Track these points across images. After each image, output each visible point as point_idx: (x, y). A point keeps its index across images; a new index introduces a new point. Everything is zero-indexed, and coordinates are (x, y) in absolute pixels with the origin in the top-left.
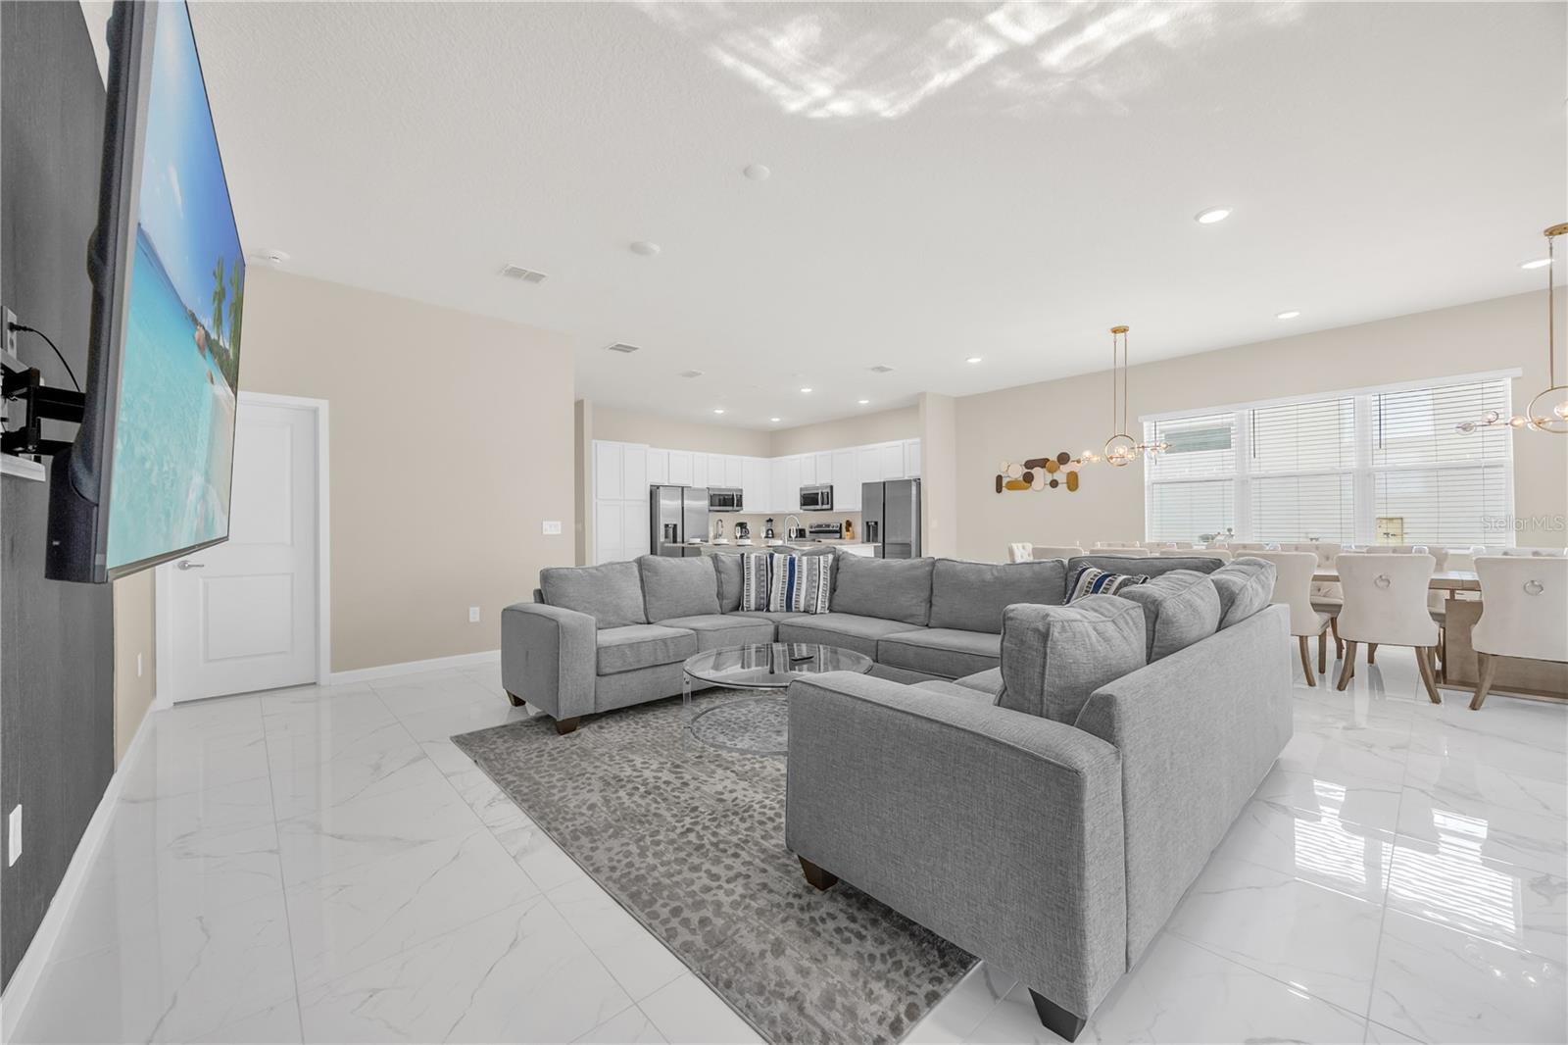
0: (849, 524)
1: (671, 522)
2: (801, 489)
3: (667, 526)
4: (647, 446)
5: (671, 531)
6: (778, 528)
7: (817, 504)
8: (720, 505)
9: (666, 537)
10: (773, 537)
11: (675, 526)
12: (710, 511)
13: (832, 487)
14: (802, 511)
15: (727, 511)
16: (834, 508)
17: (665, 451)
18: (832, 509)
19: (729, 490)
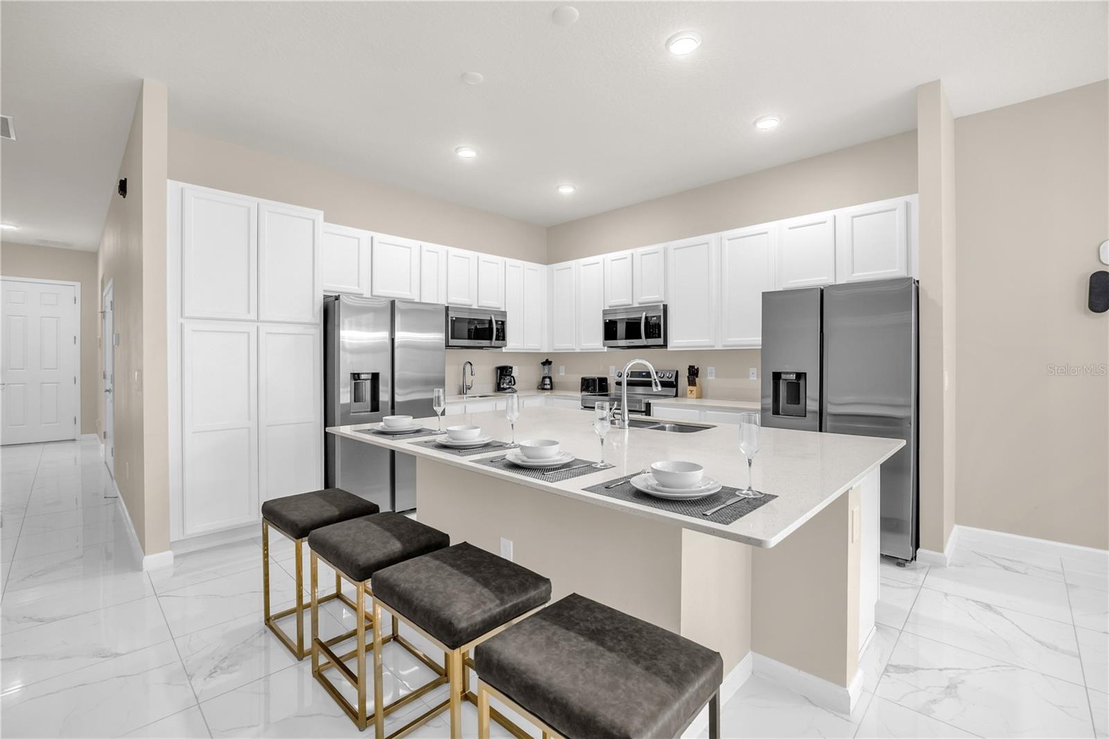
0: (693, 373)
1: (366, 369)
2: (605, 312)
3: (356, 376)
4: (319, 215)
5: (367, 387)
6: (560, 374)
7: (640, 337)
8: (469, 338)
9: (357, 398)
10: (551, 389)
11: (375, 377)
12: (448, 346)
13: (665, 307)
14: (606, 349)
15: (481, 348)
16: (670, 344)
17: (365, 235)
18: (665, 345)
19: (485, 311)
